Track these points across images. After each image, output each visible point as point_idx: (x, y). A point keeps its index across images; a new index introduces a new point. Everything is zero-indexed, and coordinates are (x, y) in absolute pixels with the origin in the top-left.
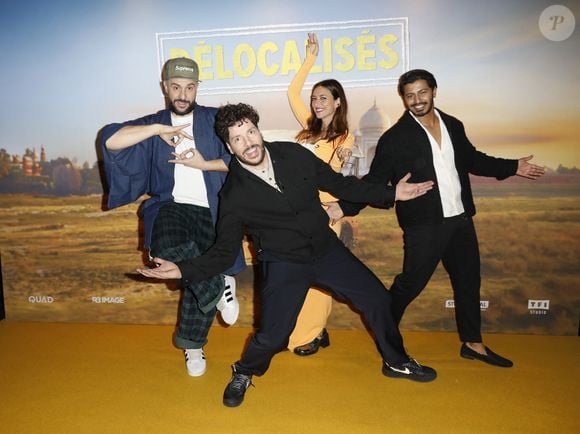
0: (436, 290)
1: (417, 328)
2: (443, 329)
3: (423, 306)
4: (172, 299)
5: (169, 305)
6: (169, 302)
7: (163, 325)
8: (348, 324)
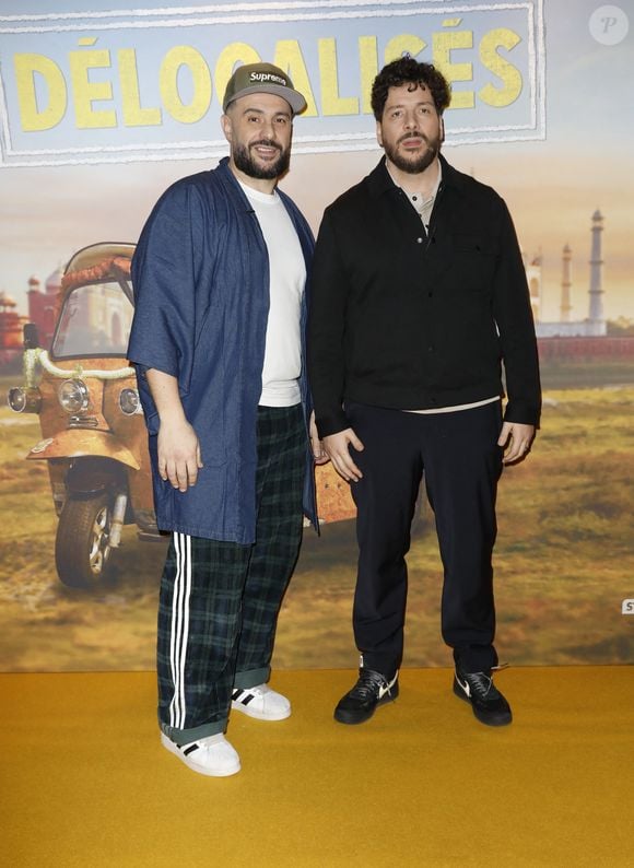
0: (603, 579)
1: (563, 658)
2: (616, 660)
3: (576, 613)
4: (41, 616)
5: (35, 629)
6: (33, 623)
7: (22, 672)
8: (422, 656)
